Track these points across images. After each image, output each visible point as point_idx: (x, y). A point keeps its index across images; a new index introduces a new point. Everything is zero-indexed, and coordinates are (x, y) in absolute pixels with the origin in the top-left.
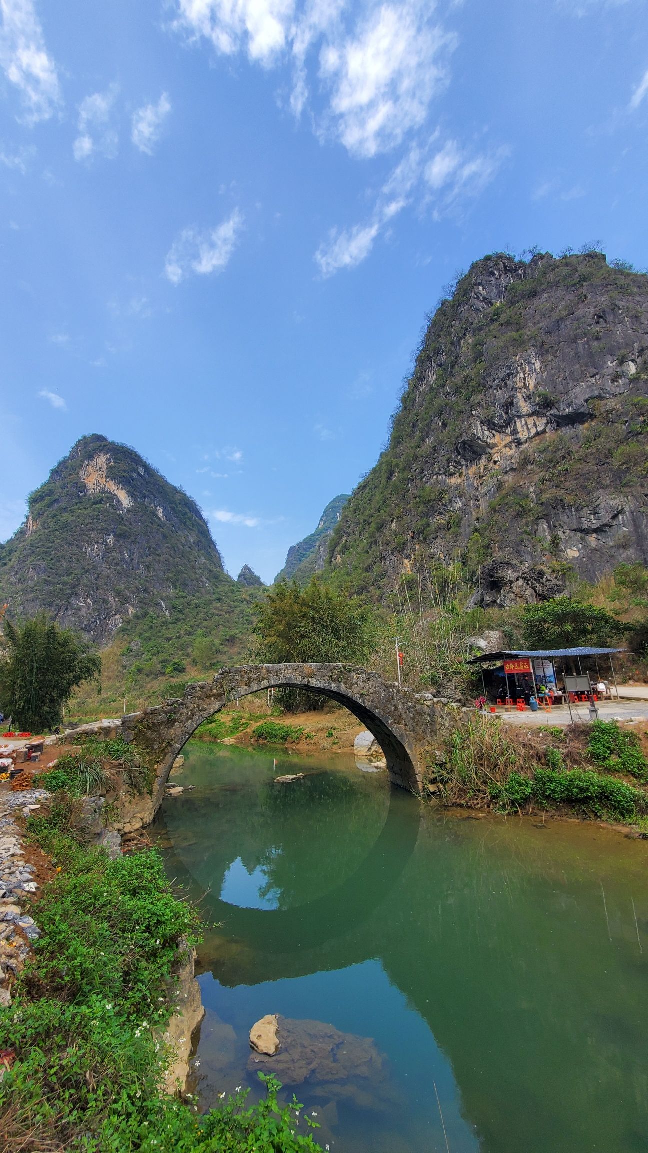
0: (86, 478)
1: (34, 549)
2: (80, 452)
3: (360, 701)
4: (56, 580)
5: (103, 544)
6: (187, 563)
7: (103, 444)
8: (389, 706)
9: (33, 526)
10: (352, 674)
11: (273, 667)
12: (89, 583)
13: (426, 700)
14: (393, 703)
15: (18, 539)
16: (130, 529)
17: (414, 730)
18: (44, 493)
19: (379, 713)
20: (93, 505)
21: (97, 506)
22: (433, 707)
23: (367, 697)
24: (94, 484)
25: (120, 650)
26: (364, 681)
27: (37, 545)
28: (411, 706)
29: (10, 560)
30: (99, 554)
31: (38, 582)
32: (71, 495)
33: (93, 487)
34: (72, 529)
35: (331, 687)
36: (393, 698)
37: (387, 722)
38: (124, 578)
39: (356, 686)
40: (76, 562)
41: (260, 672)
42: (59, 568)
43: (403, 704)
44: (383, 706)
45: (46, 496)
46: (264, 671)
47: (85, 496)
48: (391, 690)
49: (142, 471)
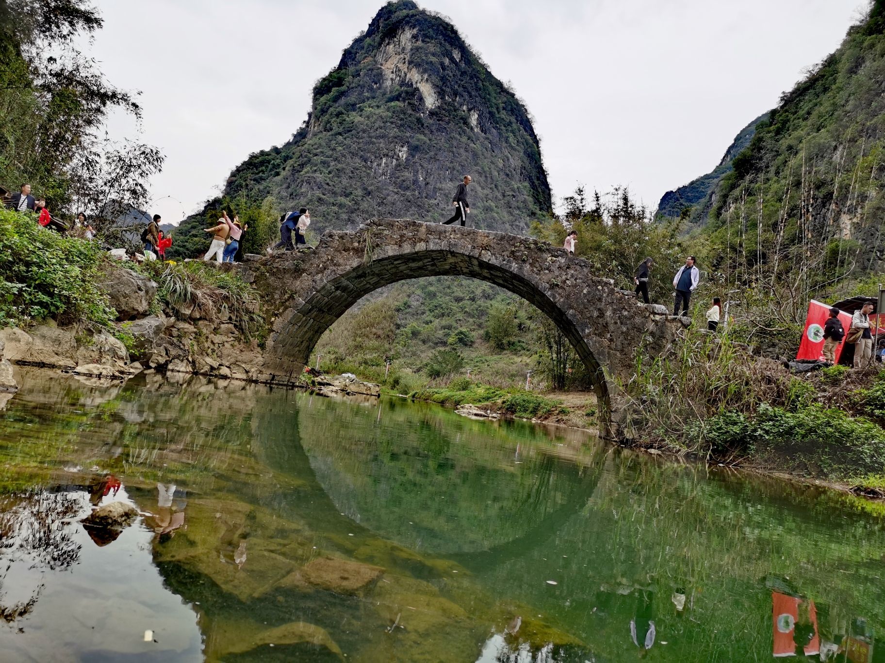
0: (384, 62)
1: (311, 155)
2: (381, 25)
3: (548, 294)
4: (332, 200)
5: (393, 158)
6: (501, 198)
7: (411, 12)
8: (592, 308)
9: (314, 127)
10: (545, 255)
11: (436, 227)
12: (370, 209)
13: (655, 313)
14: (599, 307)
15: (296, 143)
16: (430, 140)
17: (622, 351)
18: (331, 81)
19: (574, 315)
20: (386, 102)
21: (393, 104)
22: (664, 324)
23: (560, 291)
24: (392, 72)
25: (396, 303)
26: (560, 267)
27: (315, 151)
28: (626, 317)
29: (284, 169)
30: (387, 172)
31: (311, 200)
32: (363, 87)
33: (391, 76)
34: (358, 133)
35: (510, 267)
36: (600, 300)
37: (583, 330)
38: (413, 208)
39: (547, 271)
40: (358, 179)
41: (417, 231)
42: (337, 184)
43: (614, 311)
44: (582, 307)
45: (334, 86)
46: (423, 230)
47: (379, 88)
48: (600, 287)
49: (457, 55)
